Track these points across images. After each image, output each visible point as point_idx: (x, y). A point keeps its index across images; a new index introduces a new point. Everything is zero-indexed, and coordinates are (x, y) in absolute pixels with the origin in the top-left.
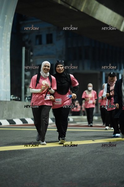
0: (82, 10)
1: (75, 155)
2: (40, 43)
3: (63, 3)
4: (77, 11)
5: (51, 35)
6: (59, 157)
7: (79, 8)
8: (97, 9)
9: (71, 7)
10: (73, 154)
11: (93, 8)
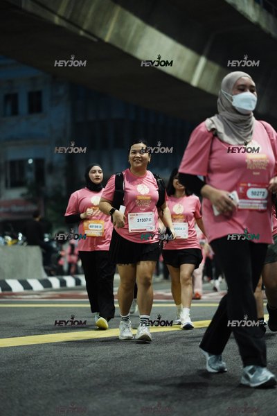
0: (107, 39)
1: (94, 361)
2: (15, 112)
3: (64, 24)
4: (95, 40)
5: (39, 94)
6: (58, 365)
7: (100, 35)
8: (141, 37)
9: (82, 33)
10: (91, 358)
11: (132, 34)
